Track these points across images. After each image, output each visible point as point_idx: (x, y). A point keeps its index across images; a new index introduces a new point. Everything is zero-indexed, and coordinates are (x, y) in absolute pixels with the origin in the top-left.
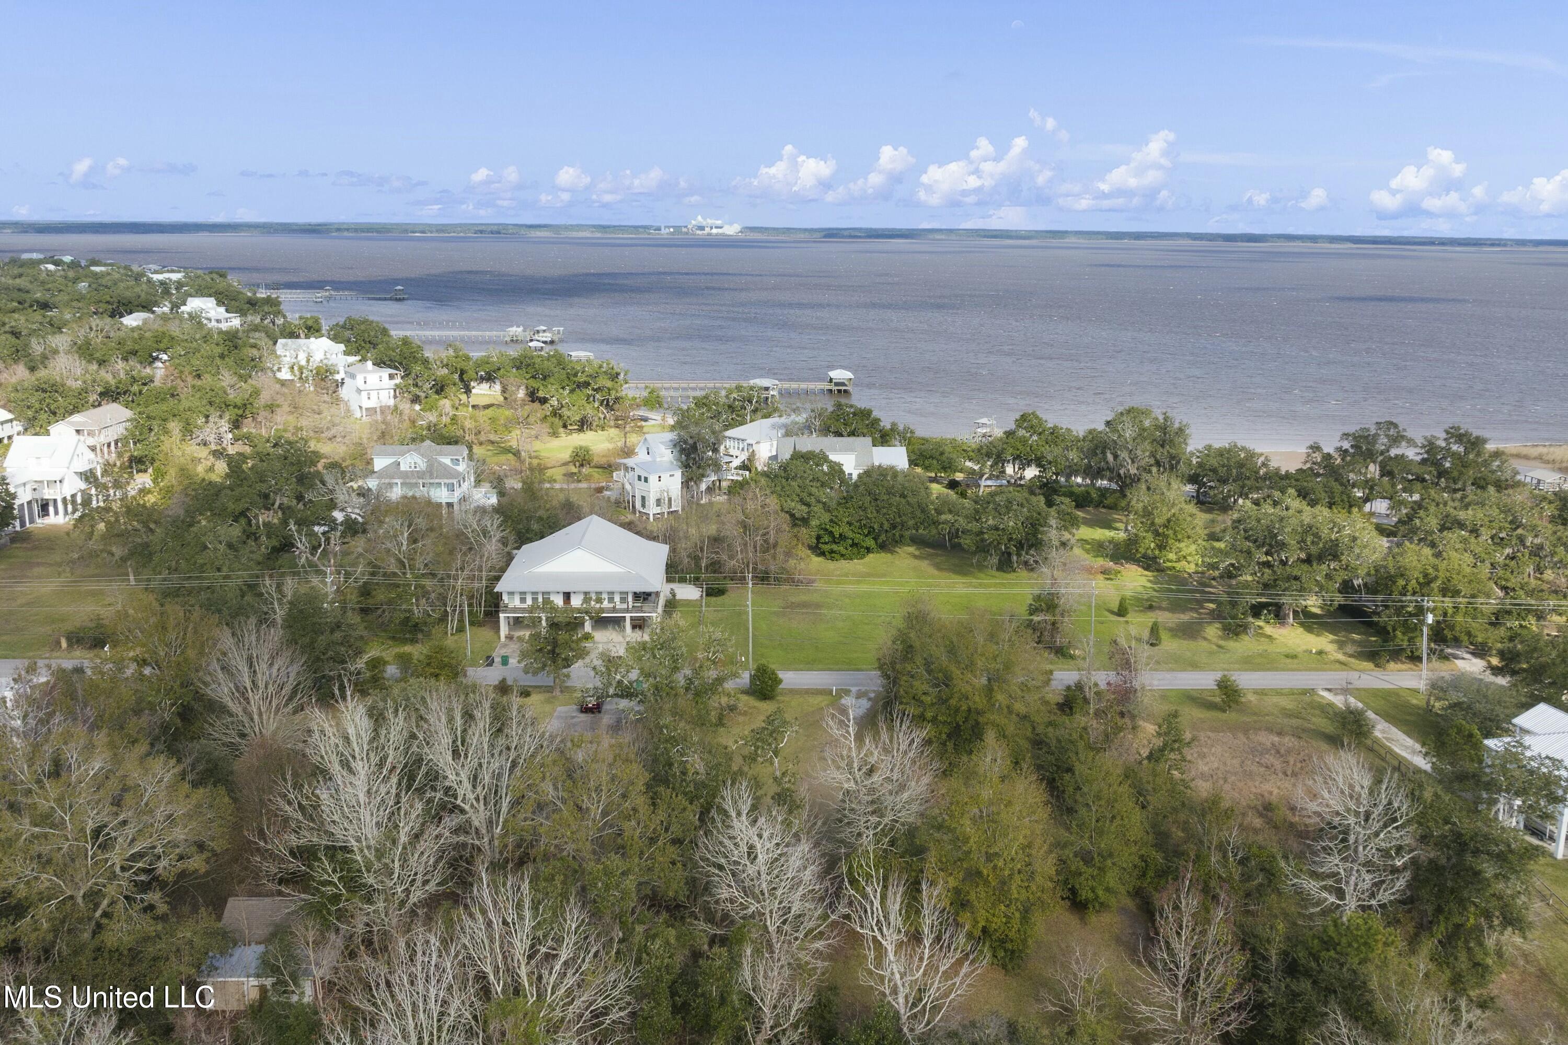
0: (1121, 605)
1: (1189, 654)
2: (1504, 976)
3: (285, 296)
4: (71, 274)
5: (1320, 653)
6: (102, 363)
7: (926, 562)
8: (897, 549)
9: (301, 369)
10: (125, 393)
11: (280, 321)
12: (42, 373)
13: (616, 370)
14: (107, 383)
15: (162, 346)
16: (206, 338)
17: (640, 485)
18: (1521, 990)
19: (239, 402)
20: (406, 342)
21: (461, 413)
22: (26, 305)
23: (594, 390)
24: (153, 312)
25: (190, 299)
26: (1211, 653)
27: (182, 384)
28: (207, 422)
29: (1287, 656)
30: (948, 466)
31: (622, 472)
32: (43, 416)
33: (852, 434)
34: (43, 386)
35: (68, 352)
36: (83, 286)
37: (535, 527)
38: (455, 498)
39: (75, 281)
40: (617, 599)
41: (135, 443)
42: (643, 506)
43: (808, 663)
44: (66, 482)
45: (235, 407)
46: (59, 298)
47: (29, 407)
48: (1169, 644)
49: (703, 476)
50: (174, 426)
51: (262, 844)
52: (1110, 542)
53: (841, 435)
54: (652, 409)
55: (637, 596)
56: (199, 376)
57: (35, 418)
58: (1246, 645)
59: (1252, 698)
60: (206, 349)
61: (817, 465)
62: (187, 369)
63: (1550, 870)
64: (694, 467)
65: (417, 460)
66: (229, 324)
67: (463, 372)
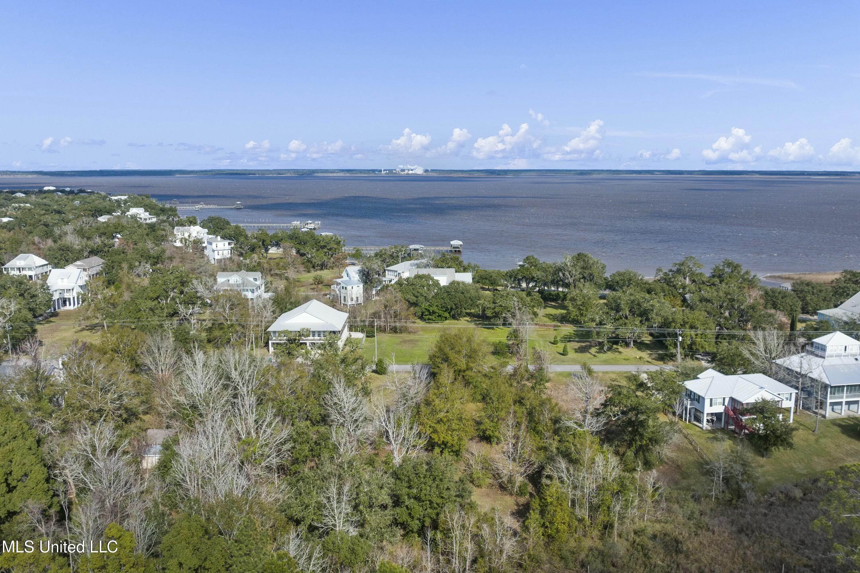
0: (555, 339)
1: (579, 359)
3: (178, 207)
4: (70, 197)
5: (640, 358)
6: (88, 238)
7: (474, 324)
9: (186, 241)
10: (101, 251)
11: (176, 219)
13: (339, 239)
15: (118, 230)
16: (140, 226)
17: (343, 291)
18: (666, 472)
19: (155, 255)
20: (237, 227)
21: (262, 261)
22: (50, 212)
23: (328, 249)
24: (113, 215)
25: (131, 209)
27: (128, 248)
28: (140, 265)
29: (624, 359)
30: (495, 284)
31: (336, 286)
32: (62, 262)
33: (449, 267)
34: (62, 248)
35: (72, 234)
36: (77, 202)
38: (255, 296)
39: (73, 200)
40: (322, 334)
41: (106, 274)
42: (345, 301)
43: (405, 362)
44: (74, 290)
45: (153, 258)
46: (65, 209)
47: (56, 258)
48: (572, 355)
50: (125, 266)
53: (443, 268)
55: (331, 333)
56: (136, 244)
57: (58, 263)
58: (608, 355)
59: (600, 375)
61: (427, 281)
62: (130, 241)
63: (699, 434)
64: (369, 283)
65: (238, 279)
66: (151, 221)
67: (264, 241)
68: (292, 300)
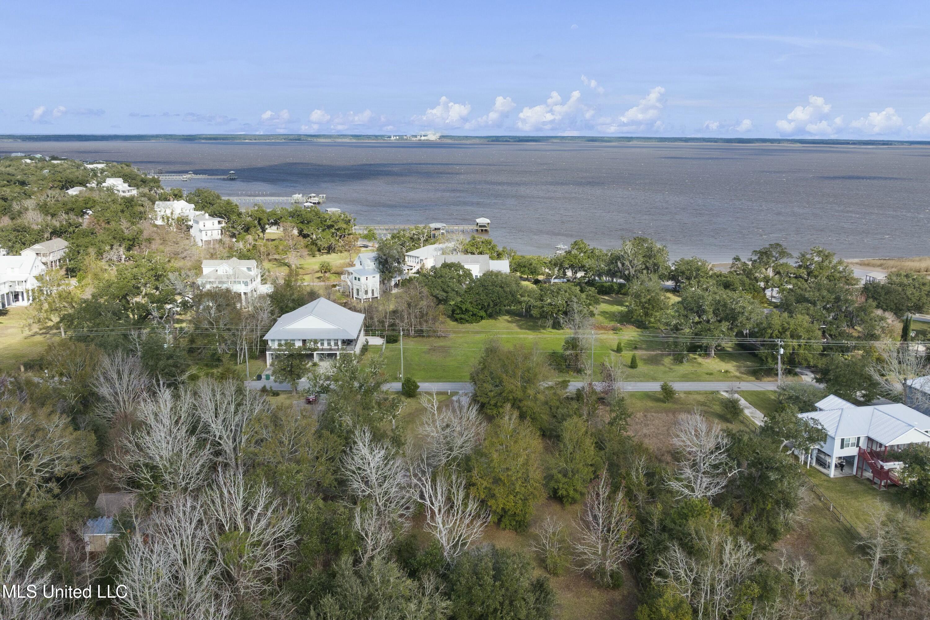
0: (618, 346)
1: (652, 373)
2: (788, 536)
3: (162, 178)
4: (40, 165)
5: (726, 372)
6: (53, 215)
7: (514, 324)
8: (499, 318)
9: (168, 219)
10: (65, 232)
11: (159, 192)
12: (19, 221)
13: (349, 218)
14: (55, 226)
15: (89, 206)
16: (114, 201)
17: (356, 282)
18: (796, 543)
19: (130, 237)
20: (229, 203)
21: (259, 243)
22: (12, 183)
23: (335, 229)
24: (86, 187)
25: (108, 179)
26: (665, 372)
27: (99, 227)
28: (112, 249)
29: (707, 374)
30: (534, 271)
31: (346, 276)
32: (18, 246)
33: (481, 253)
34: (18, 228)
35: (34, 210)
36: (46, 171)
37: (291, 305)
38: (248, 289)
39: (42, 168)
40: (332, 343)
41: (70, 261)
42: (358, 294)
43: (437, 378)
44: (28, 282)
45: (128, 240)
46: (31, 179)
47: (9, 241)
48: (642, 367)
49: (392, 277)
50: (92, 251)
51: (114, 462)
52: (619, 313)
53: (474, 254)
54: (370, 240)
55: (344, 342)
56: (108, 223)
57: (13, 247)
58: (685, 368)
59: (682, 396)
60: (114, 207)
61: (456, 270)
62: (101, 219)
63: (825, 483)
64: (387, 272)
65: (228, 269)
66: (130, 193)
67: (260, 220)
68: (295, 296)
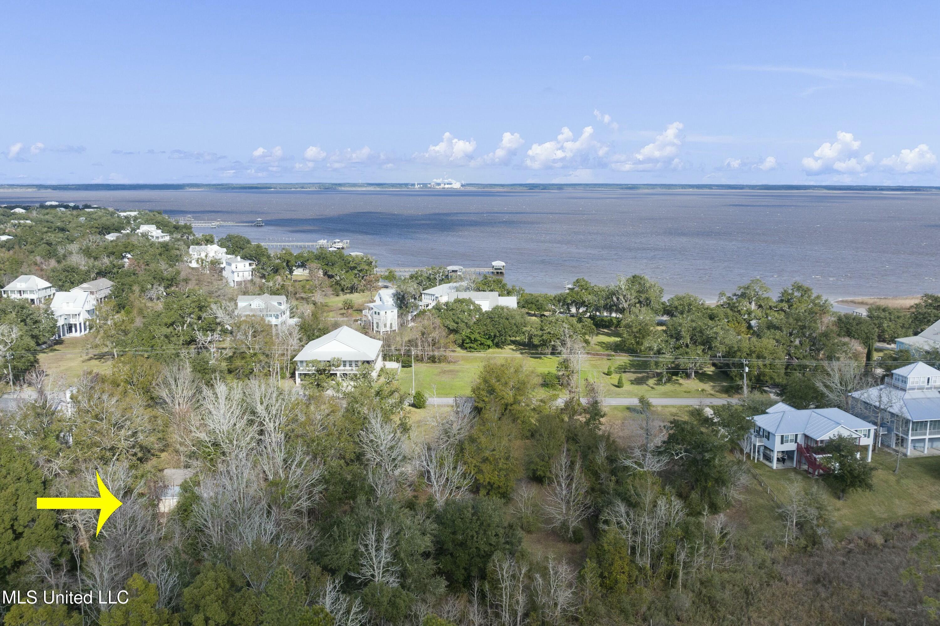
0: (609, 370)
1: (635, 391)
2: (728, 511)
3: (194, 225)
4: (75, 213)
5: (703, 390)
7: (518, 352)
8: (505, 347)
9: (202, 261)
10: (109, 273)
11: (191, 238)
13: (371, 260)
15: (128, 250)
18: (734, 516)
19: (169, 277)
21: (287, 283)
24: (122, 233)
25: (142, 226)
26: (647, 391)
28: (152, 288)
29: (685, 392)
32: (67, 284)
33: (492, 291)
35: (78, 253)
37: (317, 333)
38: (278, 322)
39: (78, 216)
40: (354, 364)
41: (115, 298)
42: (377, 327)
43: (447, 394)
46: (69, 226)
48: (628, 387)
52: (615, 343)
53: (485, 291)
54: (390, 281)
56: (148, 265)
58: (667, 387)
60: (152, 251)
62: (141, 262)
63: (768, 473)
64: (404, 308)
65: (261, 303)
66: (163, 239)
67: (288, 262)
68: (321, 326)
